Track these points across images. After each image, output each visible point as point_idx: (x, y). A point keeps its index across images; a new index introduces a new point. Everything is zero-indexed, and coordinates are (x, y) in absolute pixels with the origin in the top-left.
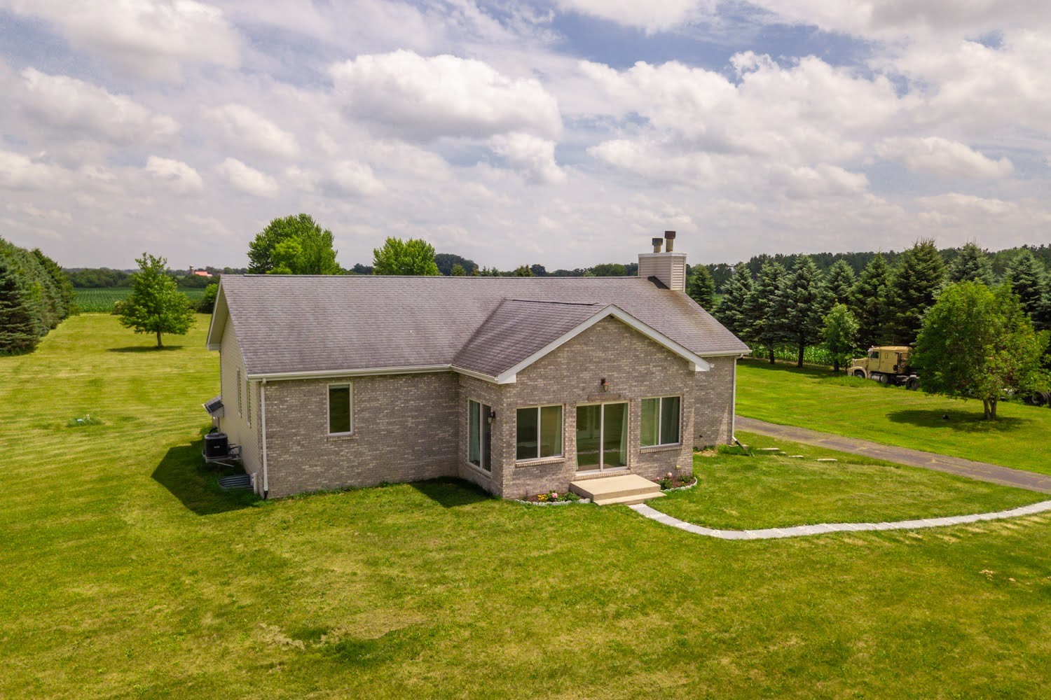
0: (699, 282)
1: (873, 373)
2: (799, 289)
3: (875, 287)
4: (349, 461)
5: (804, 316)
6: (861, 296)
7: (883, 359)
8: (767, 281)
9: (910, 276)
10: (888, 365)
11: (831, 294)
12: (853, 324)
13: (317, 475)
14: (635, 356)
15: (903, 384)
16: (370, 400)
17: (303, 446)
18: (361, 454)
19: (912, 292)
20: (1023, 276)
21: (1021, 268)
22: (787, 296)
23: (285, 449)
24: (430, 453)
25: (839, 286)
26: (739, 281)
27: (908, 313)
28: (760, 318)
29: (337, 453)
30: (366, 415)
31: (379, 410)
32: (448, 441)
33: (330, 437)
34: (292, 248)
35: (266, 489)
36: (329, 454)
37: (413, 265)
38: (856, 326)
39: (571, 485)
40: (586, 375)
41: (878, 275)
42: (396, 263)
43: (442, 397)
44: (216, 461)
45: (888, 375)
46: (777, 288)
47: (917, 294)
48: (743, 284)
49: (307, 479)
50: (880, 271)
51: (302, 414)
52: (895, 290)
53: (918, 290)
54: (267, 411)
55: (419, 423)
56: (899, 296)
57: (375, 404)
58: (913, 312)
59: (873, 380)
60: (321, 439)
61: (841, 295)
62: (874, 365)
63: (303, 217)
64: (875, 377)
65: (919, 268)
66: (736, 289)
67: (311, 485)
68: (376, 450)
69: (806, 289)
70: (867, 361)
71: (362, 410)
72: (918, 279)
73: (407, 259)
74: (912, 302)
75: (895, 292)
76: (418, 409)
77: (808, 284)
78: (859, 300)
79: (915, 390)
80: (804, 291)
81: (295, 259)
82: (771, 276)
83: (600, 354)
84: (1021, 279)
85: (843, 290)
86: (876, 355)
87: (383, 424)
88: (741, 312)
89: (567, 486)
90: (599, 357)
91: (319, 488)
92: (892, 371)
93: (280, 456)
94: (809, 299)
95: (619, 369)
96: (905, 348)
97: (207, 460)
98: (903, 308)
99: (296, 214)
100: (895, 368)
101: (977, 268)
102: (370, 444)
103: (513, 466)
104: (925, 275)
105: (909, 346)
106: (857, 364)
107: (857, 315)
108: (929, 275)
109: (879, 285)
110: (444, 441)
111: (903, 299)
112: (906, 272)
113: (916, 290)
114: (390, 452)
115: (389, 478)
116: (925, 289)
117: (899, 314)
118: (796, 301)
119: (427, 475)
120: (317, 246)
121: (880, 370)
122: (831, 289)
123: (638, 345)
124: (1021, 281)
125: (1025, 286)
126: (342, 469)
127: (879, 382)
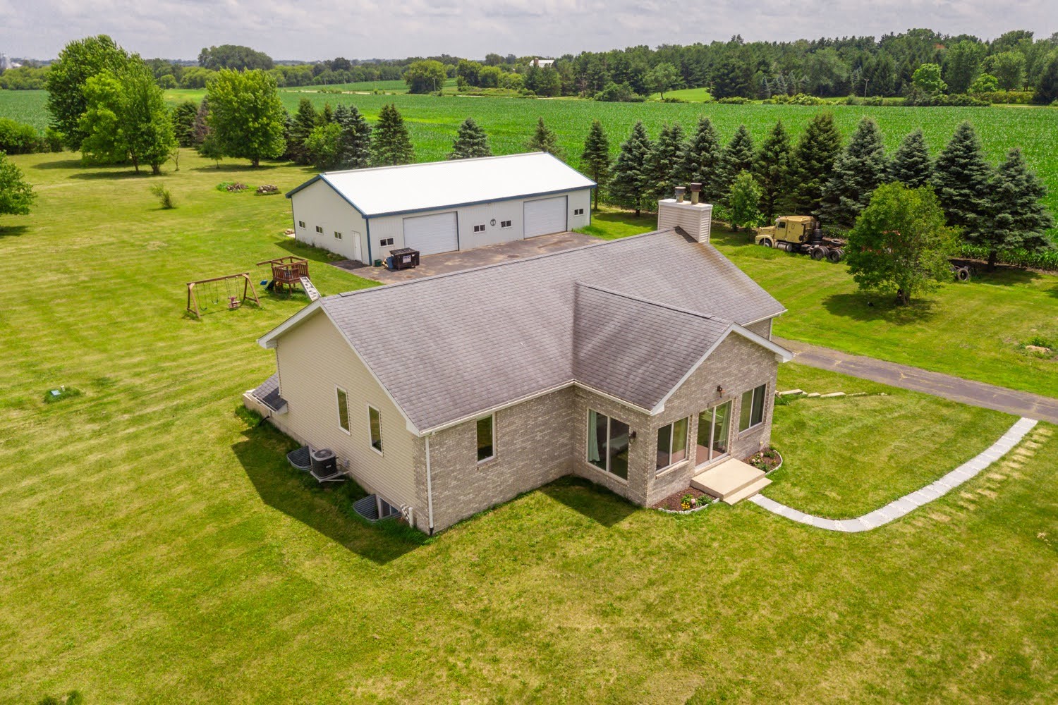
0: (596, 138)
1: (779, 241)
2: (703, 153)
3: (777, 154)
4: (494, 482)
5: (707, 179)
6: (763, 163)
7: (789, 229)
8: (667, 141)
9: (813, 147)
10: (795, 236)
11: (734, 159)
12: (757, 192)
13: (470, 501)
14: (741, 359)
15: (807, 253)
16: (509, 425)
17: (459, 480)
18: (502, 474)
19: (814, 162)
20: (916, 153)
21: (914, 145)
22: (690, 160)
23: (445, 486)
24: (553, 458)
25: (741, 151)
26: (637, 138)
27: (811, 184)
28: (661, 178)
29: (485, 479)
30: (507, 438)
31: (516, 431)
32: (566, 445)
33: (480, 465)
34: (109, 84)
35: (431, 526)
36: (478, 481)
37: (256, 101)
38: (759, 194)
39: (692, 481)
40: (707, 386)
41: (779, 141)
42: (236, 99)
43: (562, 408)
44: (328, 479)
45: (793, 244)
46: (677, 148)
47: (818, 165)
48: (642, 142)
49: (463, 508)
50: (780, 137)
51: (458, 452)
52: (799, 160)
53: (820, 161)
54: (431, 457)
55: (546, 435)
56: (802, 166)
57: (513, 427)
58: (814, 183)
59: (781, 249)
60: (473, 469)
61: (743, 159)
62: (781, 234)
63: (104, 40)
64: (782, 246)
65: (821, 138)
66: (635, 147)
67: (467, 512)
68: (513, 467)
69: (707, 151)
70: (774, 230)
71: (504, 435)
72: (819, 149)
73: (250, 95)
74: (814, 173)
75: (799, 163)
76: (545, 423)
77: (710, 147)
78: (762, 167)
79: (819, 260)
80: (707, 155)
81: (114, 98)
82: (671, 135)
83: (719, 365)
84: (914, 156)
85: (745, 154)
86: (782, 225)
87: (519, 443)
88: (643, 172)
89: (689, 482)
90: (717, 368)
91: (472, 512)
92: (798, 241)
93: (441, 493)
94: (712, 162)
95: (728, 374)
96: (808, 218)
97: (320, 481)
98: (805, 179)
99: (95, 35)
100: (801, 238)
101: (874, 141)
102: (509, 463)
103: (654, 479)
104: (825, 146)
105: (810, 215)
106: (764, 233)
107: (762, 183)
108: (829, 145)
109: (780, 152)
110: (564, 445)
111: (806, 169)
112: (809, 143)
113: (816, 159)
114: (523, 466)
115: (523, 489)
116: (825, 159)
117: (802, 185)
118: (699, 164)
119: (551, 477)
120: (141, 82)
121: (786, 239)
122: (733, 153)
123: (745, 349)
124: (915, 158)
125: (916, 163)
126: (489, 491)
127: (786, 250)
